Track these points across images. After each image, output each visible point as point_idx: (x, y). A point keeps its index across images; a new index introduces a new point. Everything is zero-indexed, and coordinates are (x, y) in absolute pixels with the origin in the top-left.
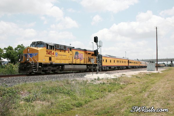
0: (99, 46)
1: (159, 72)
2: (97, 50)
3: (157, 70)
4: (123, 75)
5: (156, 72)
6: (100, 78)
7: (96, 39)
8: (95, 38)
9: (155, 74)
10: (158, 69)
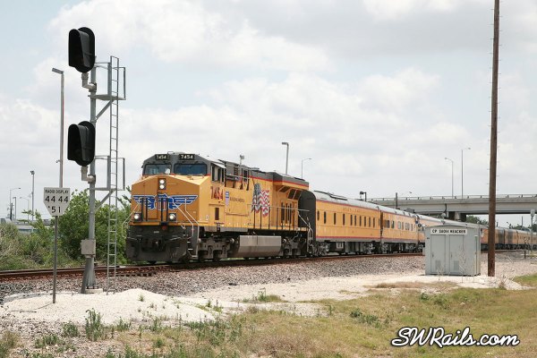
0: (102, 98)
1: (502, 287)
2: (90, 128)
3: (491, 272)
4: (263, 299)
5: (481, 281)
6: (107, 321)
7: (81, 49)
8: (74, 35)
9: (477, 294)
10: (499, 266)
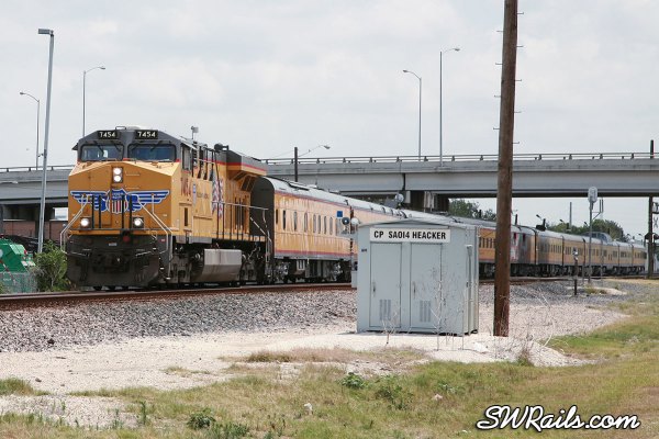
1: (524, 360)
3: (501, 325)
5: (478, 348)
9: (470, 377)
10: (518, 312)
